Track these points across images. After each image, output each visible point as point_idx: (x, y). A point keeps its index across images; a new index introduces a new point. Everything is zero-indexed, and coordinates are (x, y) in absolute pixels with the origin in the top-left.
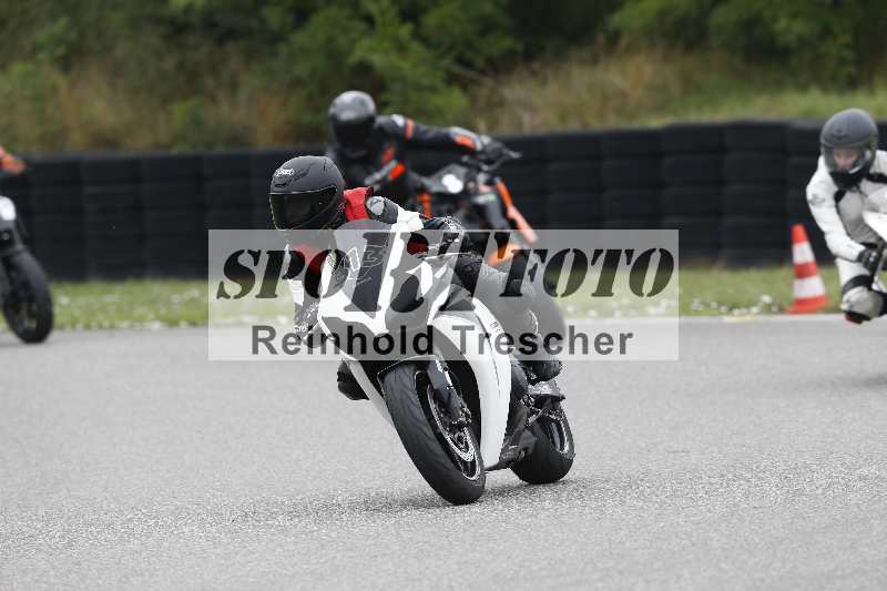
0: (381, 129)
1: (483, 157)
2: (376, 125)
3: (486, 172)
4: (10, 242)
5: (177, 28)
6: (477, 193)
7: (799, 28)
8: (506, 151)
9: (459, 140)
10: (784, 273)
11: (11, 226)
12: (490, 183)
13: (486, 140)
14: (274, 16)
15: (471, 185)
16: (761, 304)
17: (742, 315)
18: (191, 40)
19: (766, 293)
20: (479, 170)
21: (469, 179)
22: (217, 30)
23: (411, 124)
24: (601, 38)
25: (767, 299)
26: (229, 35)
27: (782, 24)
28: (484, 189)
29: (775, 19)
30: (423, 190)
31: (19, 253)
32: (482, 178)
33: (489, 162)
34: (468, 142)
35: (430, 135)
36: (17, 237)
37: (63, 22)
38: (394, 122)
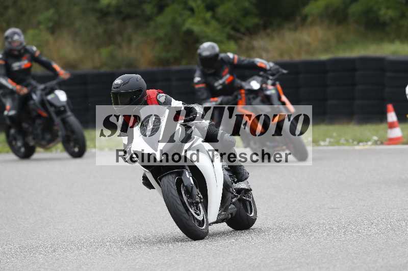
0: (222, 59)
1: (269, 72)
2: (219, 58)
3: (271, 80)
4: (65, 111)
5: (104, 14)
6: (267, 89)
7: (391, 13)
8: (281, 70)
9: (259, 64)
10: (383, 126)
11: (65, 104)
12: (274, 85)
13: (272, 64)
14: (148, 8)
15: (264, 86)
16: (373, 141)
17: (363, 145)
18: (110, 19)
19: (376, 136)
20: (268, 79)
21: (263, 82)
22: (122, 14)
23: (236, 57)
24: (298, 19)
25: (375, 138)
26: (128, 17)
27: (383, 12)
28: (270, 87)
29: (379, 9)
30: (241, 88)
31: (68, 116)
32: (270, 82)
33: (273, 75)
34: (263, 66)
35: (246, 62)
36: (68, 109)
37: (52, 11)
38: (228, 56)
